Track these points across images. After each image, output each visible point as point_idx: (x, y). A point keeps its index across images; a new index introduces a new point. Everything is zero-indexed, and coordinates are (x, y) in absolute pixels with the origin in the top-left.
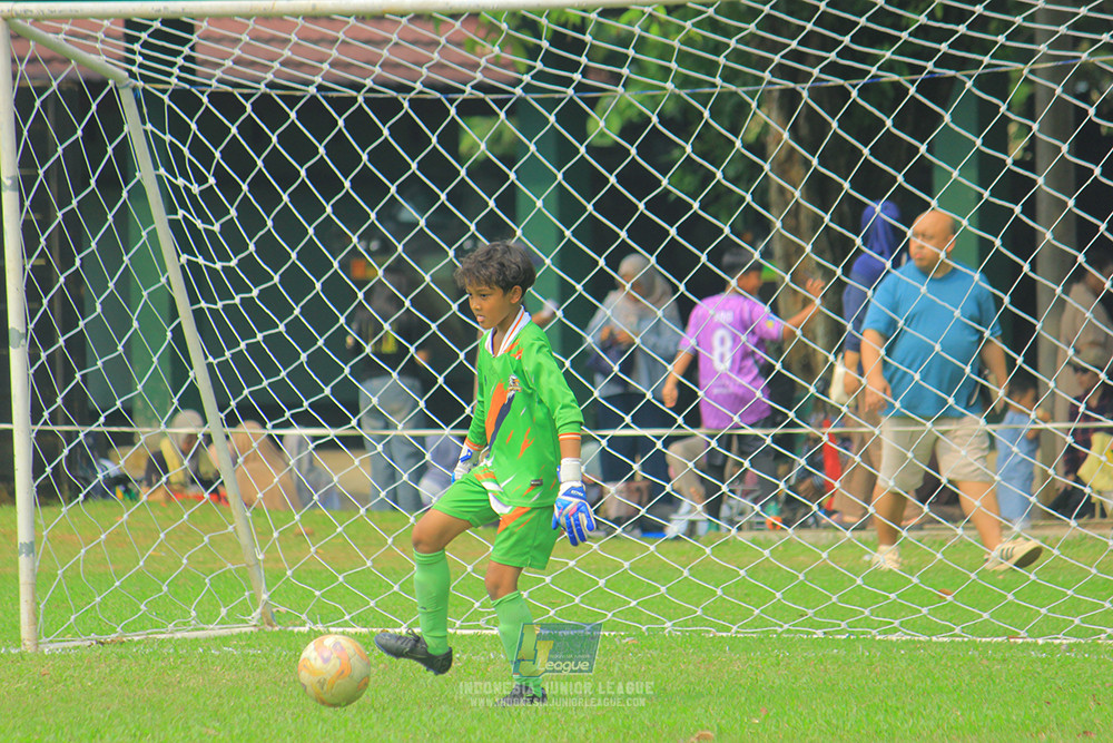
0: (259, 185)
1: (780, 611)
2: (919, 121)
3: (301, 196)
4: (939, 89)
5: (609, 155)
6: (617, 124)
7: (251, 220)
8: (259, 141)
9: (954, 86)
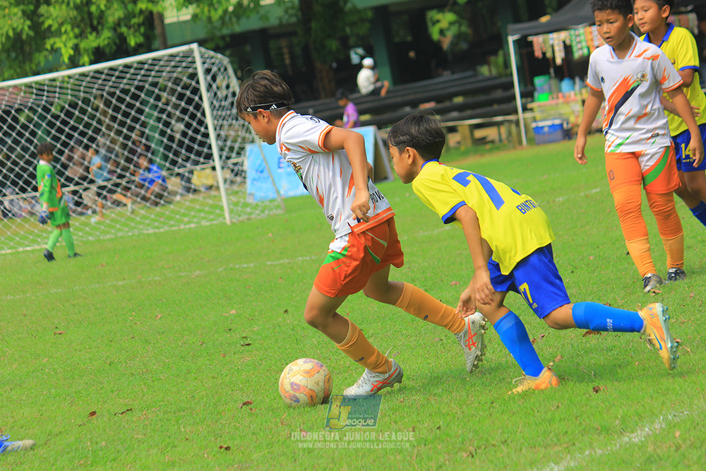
1: (120, 230)
2: (136, 97)
4: (140, 88)
5: (56, 117)
6: (59, 108)
9: (143, 87)
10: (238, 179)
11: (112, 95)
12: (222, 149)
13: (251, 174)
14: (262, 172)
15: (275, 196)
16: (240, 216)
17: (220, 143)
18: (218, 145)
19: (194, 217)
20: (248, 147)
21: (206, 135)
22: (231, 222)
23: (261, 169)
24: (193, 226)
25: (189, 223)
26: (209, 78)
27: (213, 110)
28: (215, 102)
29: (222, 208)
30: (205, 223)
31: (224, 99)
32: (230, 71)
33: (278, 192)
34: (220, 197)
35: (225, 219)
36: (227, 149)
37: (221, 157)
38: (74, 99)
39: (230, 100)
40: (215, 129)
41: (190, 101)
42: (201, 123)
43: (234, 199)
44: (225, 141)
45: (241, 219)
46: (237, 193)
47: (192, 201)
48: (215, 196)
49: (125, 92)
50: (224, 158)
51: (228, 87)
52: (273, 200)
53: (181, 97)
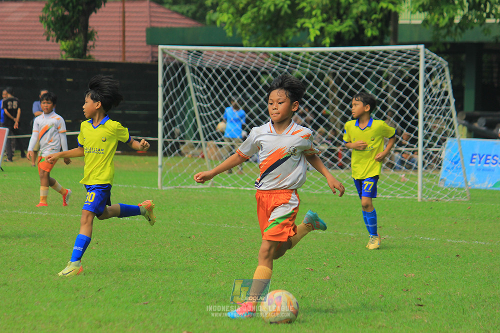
0: (215, 88)
2: (363, 80)
3: (225, 91)
4: (368, 74)
7: (213, 96)
8: (216, 78)
9: (371, 73)
10: (435, 166)
11: (344, 74)
12: (426, 137)
13: (446, 163)
14: (456, 163)
15: (464, 185)
16: (429, 196)
17: (426, 132)
18: (424, 134)
19: (391, 189)
20: (449, 140)
21: (416, 123)
22: (422, 199)
23: (455, 160)
24: (388, 196)
25: (386, 193)
26: (428, 75)
27: (425, 104)
28: (429, 97)
29: (416, 187)
30: (398, 196)
31: (436, 96)
32: (447, 73)
33: (467, 182)
34: (417, 177)
35: (417, 196)
36: (430, 138)
37: (424, 143)
38: (311, 72)
39: (441, 97)
40: (424, 120)
41: (407, 92)
42: (413, 112)
43: (428, 180)
44: (430, 131)
45: (430, 199)
46: (431, 176)
47: (392, 176)
48: (411, 176)
49: (355, 74)
50: (426, 145)
51: (441, 87)
52: (460, 188)
53: (400, 87)
